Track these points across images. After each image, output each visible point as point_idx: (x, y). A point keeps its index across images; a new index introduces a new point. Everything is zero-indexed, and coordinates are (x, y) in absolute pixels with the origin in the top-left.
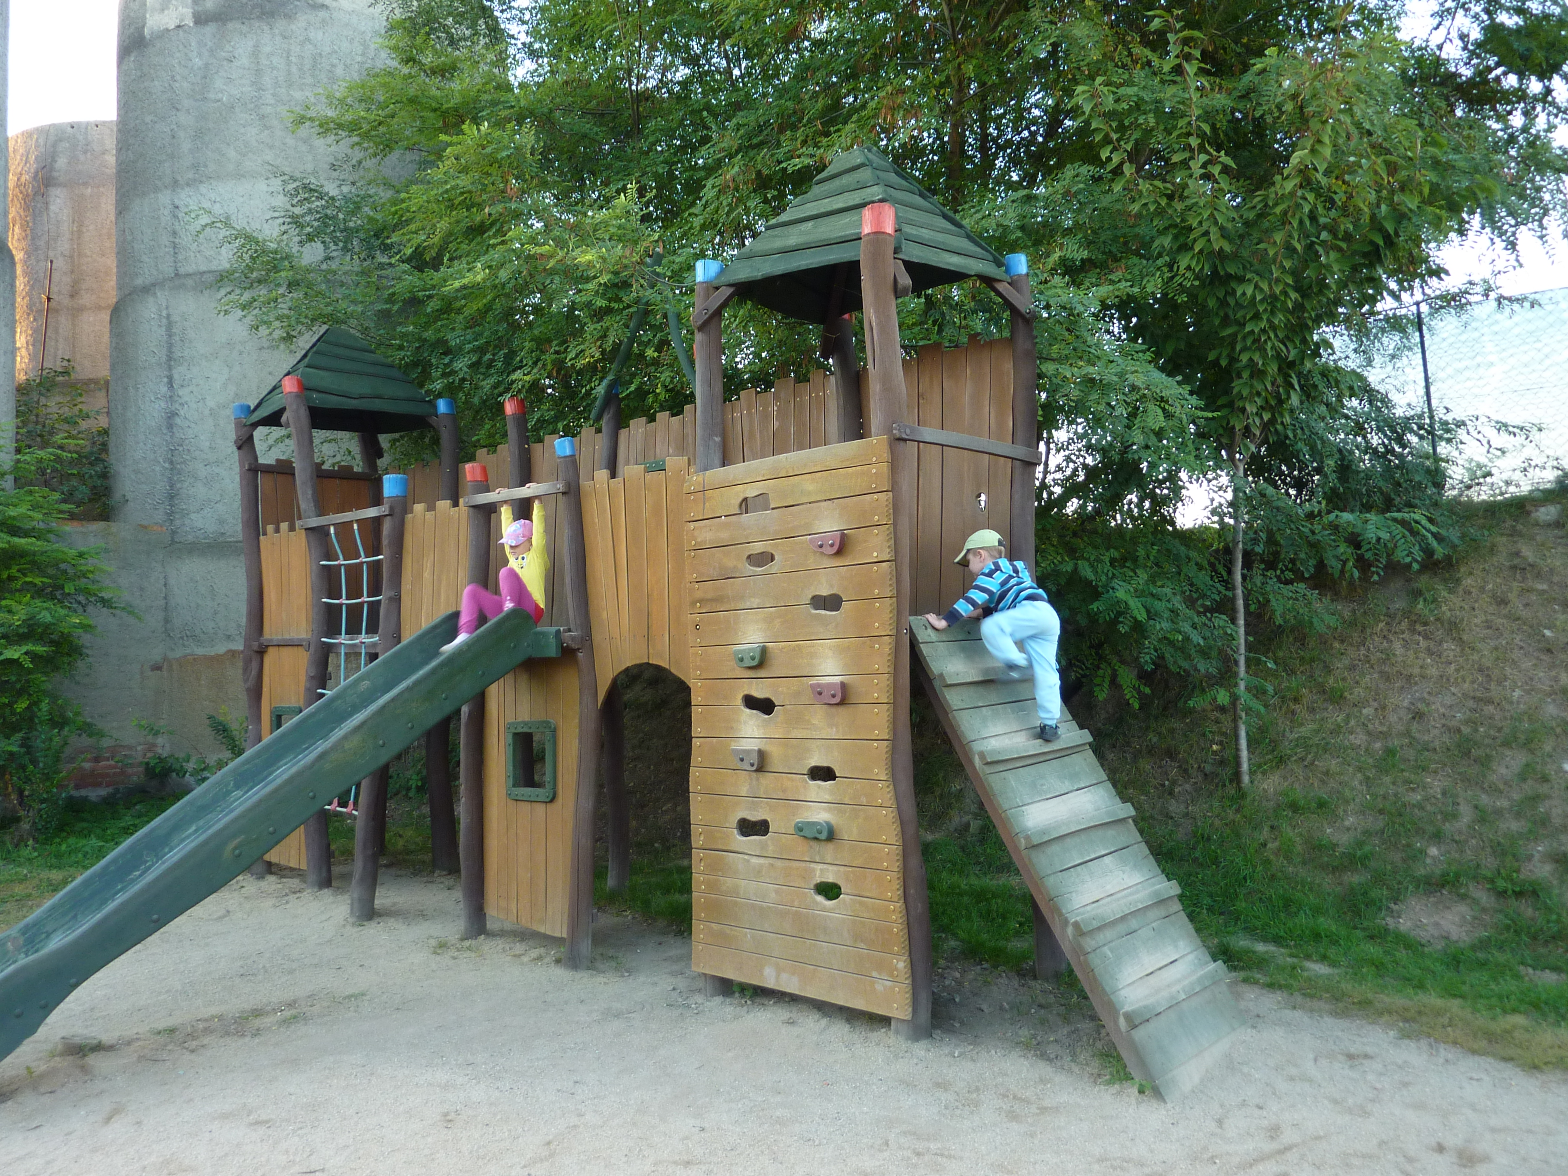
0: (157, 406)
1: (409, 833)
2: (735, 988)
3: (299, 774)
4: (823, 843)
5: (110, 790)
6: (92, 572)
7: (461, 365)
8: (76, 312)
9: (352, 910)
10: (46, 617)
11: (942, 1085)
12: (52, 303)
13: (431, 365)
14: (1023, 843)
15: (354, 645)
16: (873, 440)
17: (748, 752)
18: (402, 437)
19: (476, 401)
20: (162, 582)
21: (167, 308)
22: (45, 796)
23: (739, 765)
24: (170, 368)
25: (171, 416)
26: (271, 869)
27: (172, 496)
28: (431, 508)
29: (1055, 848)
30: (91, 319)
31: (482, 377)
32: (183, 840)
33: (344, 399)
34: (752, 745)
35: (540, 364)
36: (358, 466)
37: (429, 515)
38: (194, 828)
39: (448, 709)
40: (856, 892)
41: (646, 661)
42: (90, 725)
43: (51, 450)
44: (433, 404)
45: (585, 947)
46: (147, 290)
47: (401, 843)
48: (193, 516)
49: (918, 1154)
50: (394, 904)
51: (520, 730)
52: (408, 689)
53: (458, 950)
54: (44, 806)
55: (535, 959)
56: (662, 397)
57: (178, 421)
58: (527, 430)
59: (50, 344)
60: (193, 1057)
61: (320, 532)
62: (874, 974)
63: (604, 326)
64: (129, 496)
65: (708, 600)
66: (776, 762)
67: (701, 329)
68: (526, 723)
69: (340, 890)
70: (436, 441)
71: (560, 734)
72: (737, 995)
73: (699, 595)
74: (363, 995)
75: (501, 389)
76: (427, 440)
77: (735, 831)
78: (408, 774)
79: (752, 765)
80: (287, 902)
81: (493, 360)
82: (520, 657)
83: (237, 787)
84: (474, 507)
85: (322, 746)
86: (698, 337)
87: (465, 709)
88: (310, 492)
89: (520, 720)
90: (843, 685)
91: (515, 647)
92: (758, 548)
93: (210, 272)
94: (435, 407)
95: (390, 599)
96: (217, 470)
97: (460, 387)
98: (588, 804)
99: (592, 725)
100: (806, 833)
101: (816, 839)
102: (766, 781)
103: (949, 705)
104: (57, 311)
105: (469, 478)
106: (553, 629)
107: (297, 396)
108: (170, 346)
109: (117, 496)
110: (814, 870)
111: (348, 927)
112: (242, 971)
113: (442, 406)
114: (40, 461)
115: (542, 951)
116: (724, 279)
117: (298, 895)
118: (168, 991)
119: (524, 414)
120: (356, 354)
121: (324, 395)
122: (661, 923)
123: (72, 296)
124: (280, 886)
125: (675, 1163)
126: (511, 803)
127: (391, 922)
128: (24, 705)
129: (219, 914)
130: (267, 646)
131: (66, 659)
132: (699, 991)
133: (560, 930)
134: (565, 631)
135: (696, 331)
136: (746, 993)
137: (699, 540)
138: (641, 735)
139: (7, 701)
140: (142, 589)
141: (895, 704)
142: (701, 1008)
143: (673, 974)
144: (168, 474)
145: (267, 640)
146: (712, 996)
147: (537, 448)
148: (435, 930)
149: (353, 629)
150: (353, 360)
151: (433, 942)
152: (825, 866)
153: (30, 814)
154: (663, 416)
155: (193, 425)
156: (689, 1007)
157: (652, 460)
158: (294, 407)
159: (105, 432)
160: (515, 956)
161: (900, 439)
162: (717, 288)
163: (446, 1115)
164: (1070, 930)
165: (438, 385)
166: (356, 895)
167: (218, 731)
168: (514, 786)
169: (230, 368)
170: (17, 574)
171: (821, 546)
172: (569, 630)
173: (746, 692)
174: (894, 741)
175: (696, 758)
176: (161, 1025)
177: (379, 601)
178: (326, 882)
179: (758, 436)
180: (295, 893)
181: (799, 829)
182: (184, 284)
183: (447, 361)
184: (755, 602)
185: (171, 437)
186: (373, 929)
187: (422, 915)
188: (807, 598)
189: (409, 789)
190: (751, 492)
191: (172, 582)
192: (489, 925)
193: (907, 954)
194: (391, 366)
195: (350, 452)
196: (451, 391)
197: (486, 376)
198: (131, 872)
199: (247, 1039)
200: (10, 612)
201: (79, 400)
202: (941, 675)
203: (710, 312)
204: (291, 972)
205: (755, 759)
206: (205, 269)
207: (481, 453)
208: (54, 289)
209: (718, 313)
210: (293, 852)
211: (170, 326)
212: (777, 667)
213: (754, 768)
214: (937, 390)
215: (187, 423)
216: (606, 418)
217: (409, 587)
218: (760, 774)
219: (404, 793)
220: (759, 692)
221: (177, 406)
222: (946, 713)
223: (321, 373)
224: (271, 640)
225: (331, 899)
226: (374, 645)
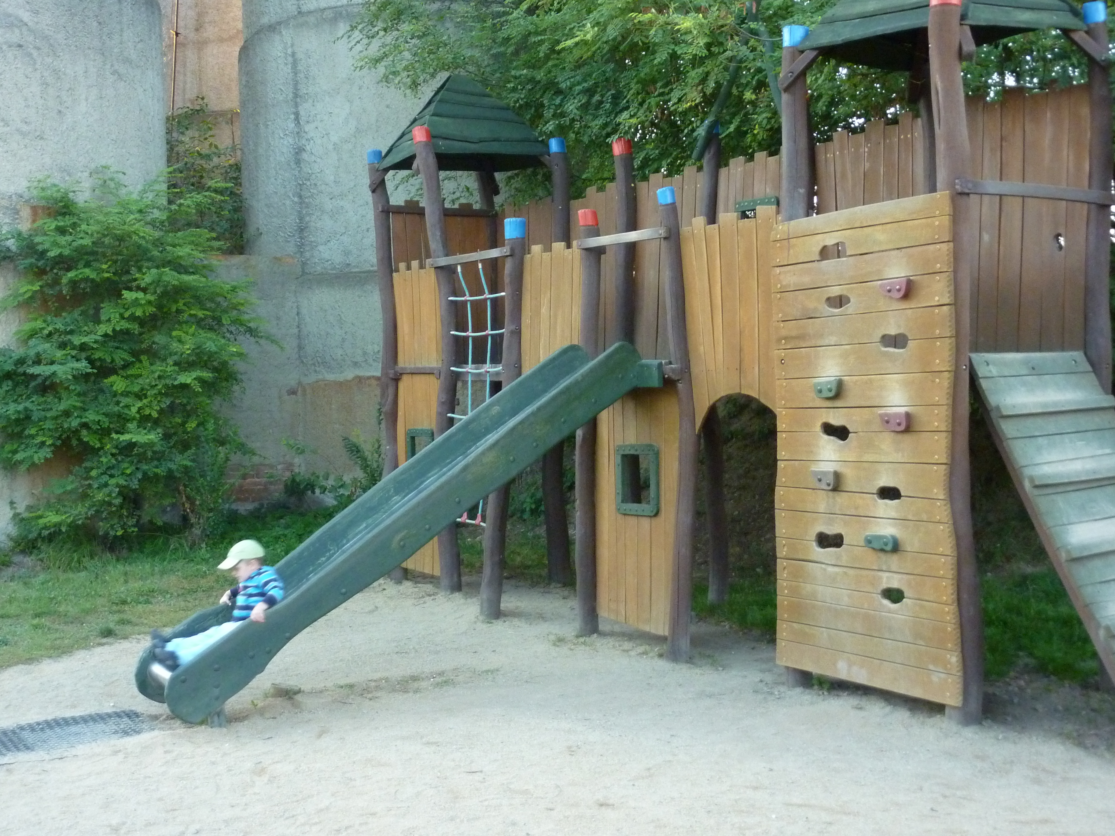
0: (285, 143)
1: (526, 551)
2: (815, 682)
3: (447, 483)
4: (889, 555)
5: (256, 505)
6: (242, 304)
7: (572, 107)
8: (201, 45)
9: (482, 609)
10: (210, 346)
11: (982, 758)
12: (181, 38)
13: (542, 105)
14: (1063, 556)
15: (479, 374)
16: (937, 195)
17: (825, 473)
18: (517, 175)
19: (586, 139)
20: (295, 311)
21: (292, 45)
22: (212, 505)
23: (818, 485)
24: (296, 105)
25: (299, 151)
26: (407, 575)
27: (302, 229)
28: (548, 249)
29: (1098, 563)
30: (215, 51)
31: (591, 117)
32: (357, 534)
33: (467, 144)
34: (829, 468)
35: (645, 106)
36: (477, 202)
37: (546, 255)
38: (364, 525)
39: (566, 432)
40: (916, 597)
41: (737, 391)
42: (243, 445)
43: (207, 194)
44: (545, 144)
45: (684, 644)
46: (273, 28)
47: (519, 559)
48: (321, 248)
49: (945, 797)
50: (517, 608)
51: (627, 452)
52: (533, 414)
53: (574, 644)
54: (211, 514)
55: (640, 654)
56: (760, 137)
57: (305, 156)
58: (633, 169)
59: (180, 78)
60: (371, 703)
61: (448, 271)
62: (931, 667)
63: (706, 70)
64: (263, 229)
65: (793, 338)
66: (850, 483)
67: (786, 90)
68: (632, 446)
69: (468, 595)
70: (548, 177)
71: (662, 456)
72: (816, 687)
73: (784, 333)
74: (497, 670)
75: (609, 129)
76: (539, 177)
77: (814, 544)
78: (522, 497)
79: (829, 485)
80: (425, 603)
81: (601, 102)
82: (626, 387)
83: (397, 492)
84: (587, 250)
85: (461, 463)
86: (785, 97)
87: (579, 433)
88: (438, 233)
89: (627, 443)
90: (908, 415)
91: (622, 378)
92: (835, 291)
93: (330, 8)
94: (547, 146)
95: (512, 332)
96: (342, 203)
97: (571, 126)
98: (687, 519)
99: (690, 449)
100: (876, 545)
101: (882, 550)
102: (841, 499)
103: (1004, 434)
104: (184, 45)
105: (581, 223)
106: (656, 362)
107: (426, 145)
108: (296, 84)
109: (251, 230)
110: (881, 578)
111: (479, 624)
112: (397, 650)
113: (554, 145)
114: (198, 205)
115: (648, 647)
116: (808, 44)
117: (432, 597)
118: (341, 660)
119: (631, 154)
120: (474, 99)
121: (447, 142)
122: (756, 632)
123: (197, 30)
124: (416, 590)
125: (747, 787)
126: (620, 516)
127: (516, 621)
128: (194, 425)
129: (370, 608)
130: (401, 374)
131: (224, 384)
132: (783, 684)
133: (662, 628)
134: (666, 364)
135: (782, 92)
136: (824, 686)
137: (784, 283)
138: (747, 465)
139: (180, 421)
140: (278, 318)
141: (953, 433)
142: (783, 695)
143: (762, 671)
144: (297, 208)
145: (402, 368)
146: (794, 687)
147: (642, 186)
148: (555, 629)
149: (479, 359)
150: (473, 105)
151: (552, 637)
152: (891, 574)
153: (201, 521)
154: (760, 156)
155: (319, 160)
156: (772, 694)
157: (751, 199)
158: (424, 154)
159: (237, 167)
160: (624, 651)
161: (962, 194)
162: (802, 52)
163: (569, 747)
164: (1102, 633)
165: (550, 126)
166: (485, 597)
167: (352, 451)
168: (623, 502)
169: (351, 102)
170: (185, 308)
171: (889, 291)
172: (670, 363)
173: (824, 420)
174: (952, 466)
175: (781, 479)
176: (342, 682)
177: (501, 335)
178: (457, 587)
179: (850, 176)
180: (430, 595)
181: (869, 541)
182: (307, 22)
183: (558, 101)
184: (833, 340)
185: (299, 171)
186: (499, 627)
187: (542, 617)
188: (877, 336)
189: (523, 511)
190: (830, 240)
191: (304, 311)
192: (601, 627)
193: (959, 650)
194: (507, 108)
195: (468, 189)
196: (562, 131)
197: (595, 117)
198: (318, 559)
199: (411, 694)
200: (180, 341)
201: (210, 133)
202: (998, 408)
203: (796, 74)
204: (437, 652)
205: (831, 479)
206: (325, 5)
207: (591, 191)
208: (181, 23)
209: (803, 74)
210: (428, 560)
211: (295, 64)
212: (851, 398)
213: (830, 488)
214: (1019, 133)
215: (313, 158)
216: (707, 157)
217: (528, 321)
218: (836, 493)
219: (519, 515)
220: (836, 420)
221: (304, 141)
222: (1001, 441)
223: (445, 120)
224: (405, 368)
225: (462, 601)
226: (497, 374)
